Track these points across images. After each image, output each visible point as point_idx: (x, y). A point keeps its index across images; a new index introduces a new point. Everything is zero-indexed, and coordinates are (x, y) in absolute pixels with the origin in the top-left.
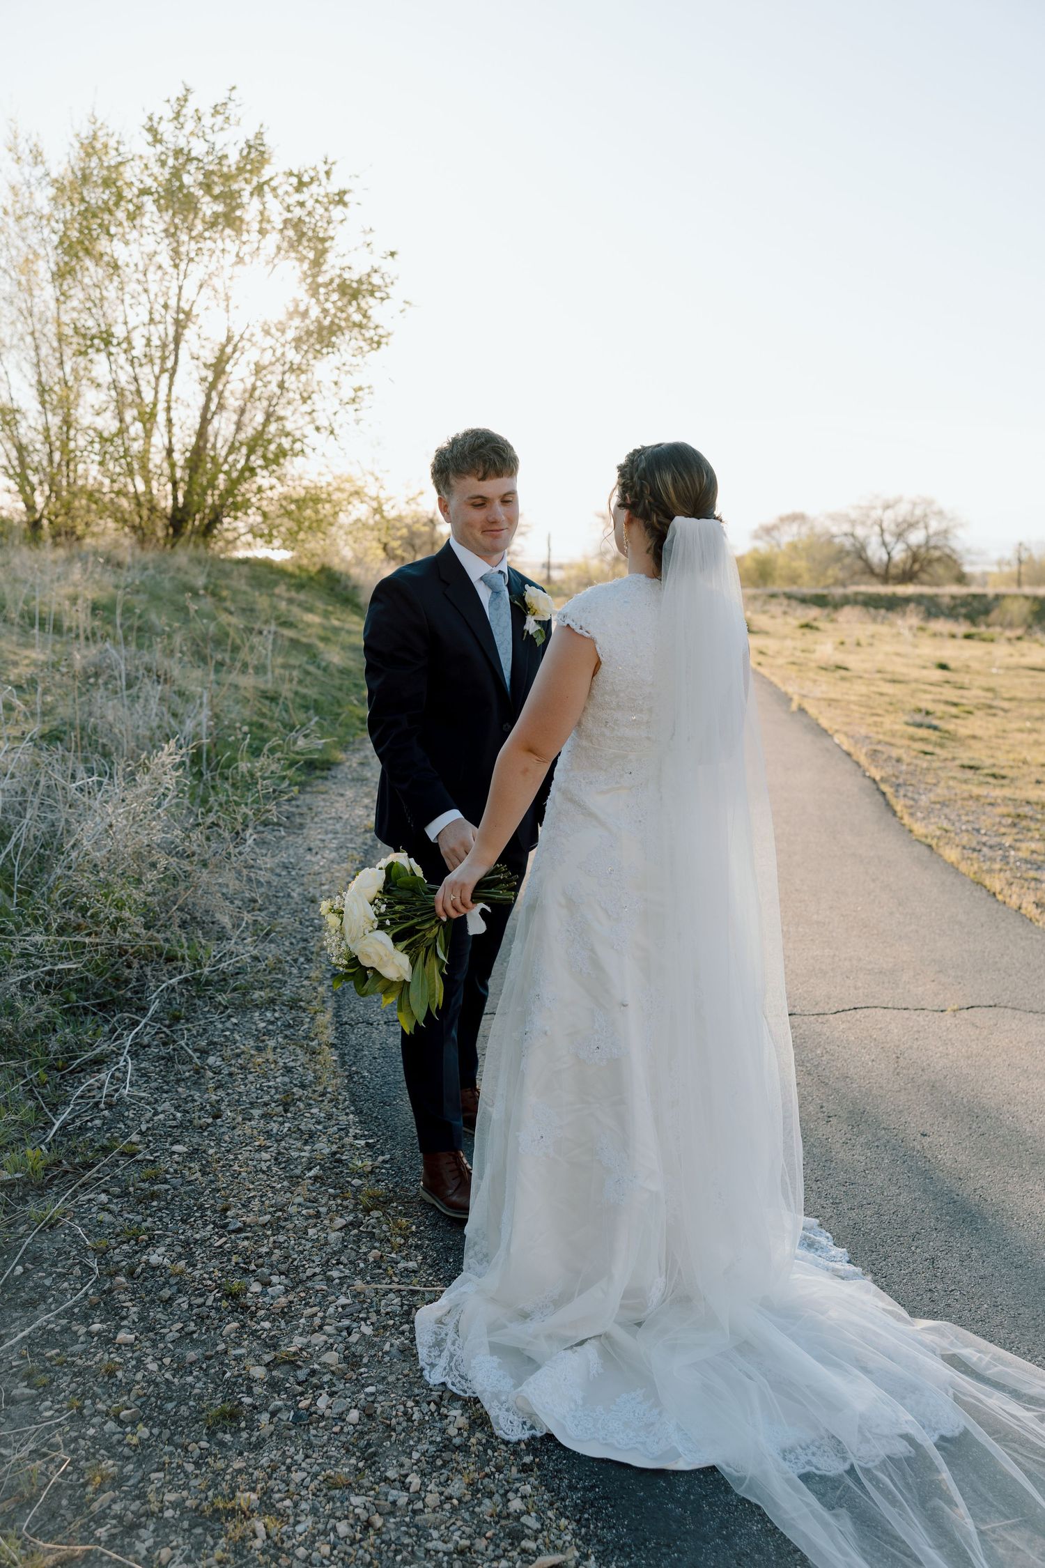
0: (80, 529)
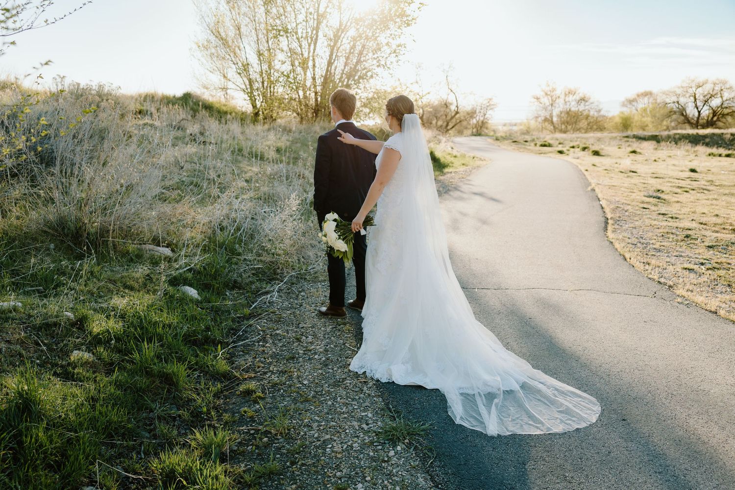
0: (275, 115)
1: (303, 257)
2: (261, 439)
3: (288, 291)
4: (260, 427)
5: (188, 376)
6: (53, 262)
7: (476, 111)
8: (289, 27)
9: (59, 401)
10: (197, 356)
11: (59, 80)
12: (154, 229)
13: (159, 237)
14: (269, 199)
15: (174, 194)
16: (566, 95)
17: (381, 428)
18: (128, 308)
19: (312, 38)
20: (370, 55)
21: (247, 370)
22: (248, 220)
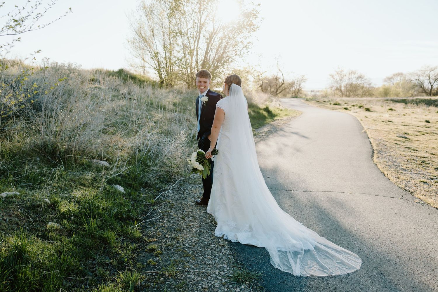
0: (173, 83)
1: (188, 169)
2: (159, 279)
3: (178, 189)
4: (159, 272)
5: (117, 239)
6: (39, 169)
7: (294, 83)
8: (183, 31)
9: (39, 252)
10: (122, 227)
11: (46, 60)
12: (99, 150)
13: (101, 155)
14: (168, 134)
15: (112, 130)
16: (350, 74)
17: (232, 274)
18: (82, 197)
19: (196, 38)
20: (231, 48)
21: (152, 237)
22: (155, 146)
